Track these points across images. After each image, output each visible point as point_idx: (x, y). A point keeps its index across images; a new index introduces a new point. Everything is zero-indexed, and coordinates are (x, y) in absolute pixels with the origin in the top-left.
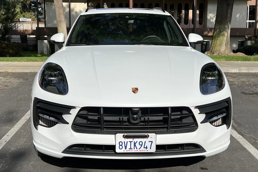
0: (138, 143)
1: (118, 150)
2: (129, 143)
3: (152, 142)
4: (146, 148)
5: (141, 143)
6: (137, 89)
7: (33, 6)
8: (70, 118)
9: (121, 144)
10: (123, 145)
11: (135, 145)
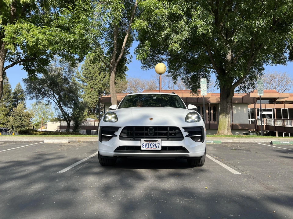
0: (152, 144)
1: (142, 148)
2: (147, 144)
3: (159, 144)
4: (156, 147)
5: (154, 145)
6: (152, 119)
7: (96, 111)
8: (118, 133)
9: (143, 145)
10: (145, 146)
11: (150, 146)
